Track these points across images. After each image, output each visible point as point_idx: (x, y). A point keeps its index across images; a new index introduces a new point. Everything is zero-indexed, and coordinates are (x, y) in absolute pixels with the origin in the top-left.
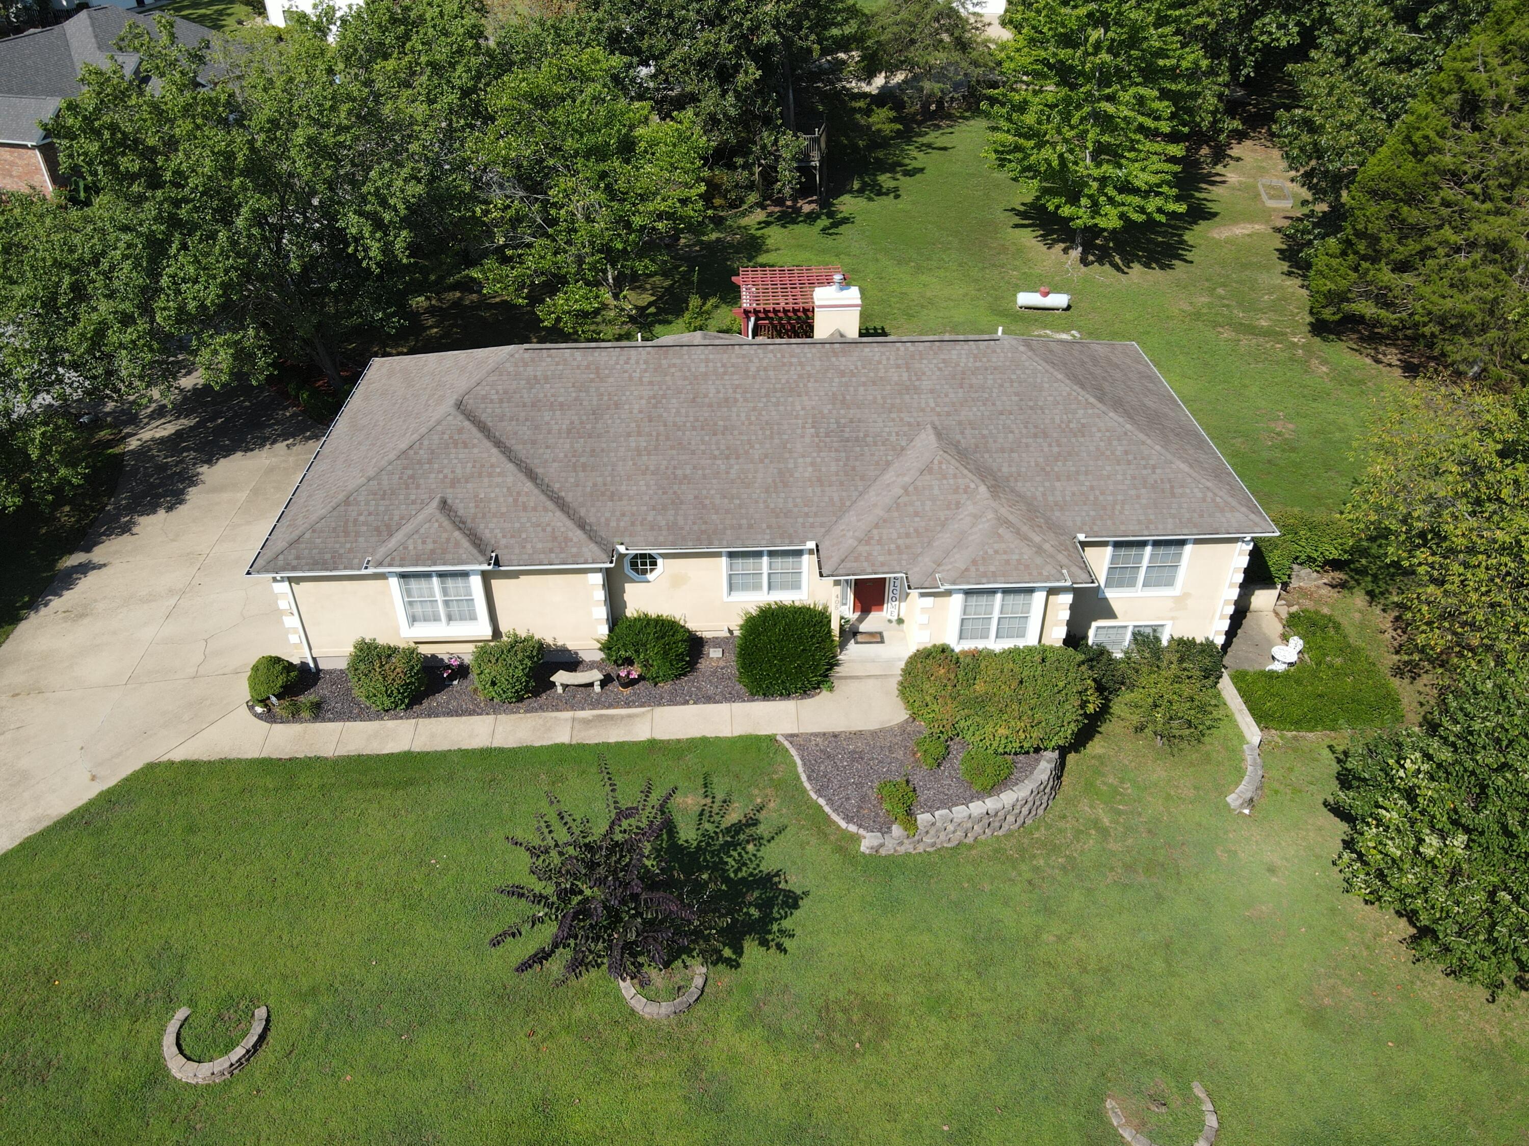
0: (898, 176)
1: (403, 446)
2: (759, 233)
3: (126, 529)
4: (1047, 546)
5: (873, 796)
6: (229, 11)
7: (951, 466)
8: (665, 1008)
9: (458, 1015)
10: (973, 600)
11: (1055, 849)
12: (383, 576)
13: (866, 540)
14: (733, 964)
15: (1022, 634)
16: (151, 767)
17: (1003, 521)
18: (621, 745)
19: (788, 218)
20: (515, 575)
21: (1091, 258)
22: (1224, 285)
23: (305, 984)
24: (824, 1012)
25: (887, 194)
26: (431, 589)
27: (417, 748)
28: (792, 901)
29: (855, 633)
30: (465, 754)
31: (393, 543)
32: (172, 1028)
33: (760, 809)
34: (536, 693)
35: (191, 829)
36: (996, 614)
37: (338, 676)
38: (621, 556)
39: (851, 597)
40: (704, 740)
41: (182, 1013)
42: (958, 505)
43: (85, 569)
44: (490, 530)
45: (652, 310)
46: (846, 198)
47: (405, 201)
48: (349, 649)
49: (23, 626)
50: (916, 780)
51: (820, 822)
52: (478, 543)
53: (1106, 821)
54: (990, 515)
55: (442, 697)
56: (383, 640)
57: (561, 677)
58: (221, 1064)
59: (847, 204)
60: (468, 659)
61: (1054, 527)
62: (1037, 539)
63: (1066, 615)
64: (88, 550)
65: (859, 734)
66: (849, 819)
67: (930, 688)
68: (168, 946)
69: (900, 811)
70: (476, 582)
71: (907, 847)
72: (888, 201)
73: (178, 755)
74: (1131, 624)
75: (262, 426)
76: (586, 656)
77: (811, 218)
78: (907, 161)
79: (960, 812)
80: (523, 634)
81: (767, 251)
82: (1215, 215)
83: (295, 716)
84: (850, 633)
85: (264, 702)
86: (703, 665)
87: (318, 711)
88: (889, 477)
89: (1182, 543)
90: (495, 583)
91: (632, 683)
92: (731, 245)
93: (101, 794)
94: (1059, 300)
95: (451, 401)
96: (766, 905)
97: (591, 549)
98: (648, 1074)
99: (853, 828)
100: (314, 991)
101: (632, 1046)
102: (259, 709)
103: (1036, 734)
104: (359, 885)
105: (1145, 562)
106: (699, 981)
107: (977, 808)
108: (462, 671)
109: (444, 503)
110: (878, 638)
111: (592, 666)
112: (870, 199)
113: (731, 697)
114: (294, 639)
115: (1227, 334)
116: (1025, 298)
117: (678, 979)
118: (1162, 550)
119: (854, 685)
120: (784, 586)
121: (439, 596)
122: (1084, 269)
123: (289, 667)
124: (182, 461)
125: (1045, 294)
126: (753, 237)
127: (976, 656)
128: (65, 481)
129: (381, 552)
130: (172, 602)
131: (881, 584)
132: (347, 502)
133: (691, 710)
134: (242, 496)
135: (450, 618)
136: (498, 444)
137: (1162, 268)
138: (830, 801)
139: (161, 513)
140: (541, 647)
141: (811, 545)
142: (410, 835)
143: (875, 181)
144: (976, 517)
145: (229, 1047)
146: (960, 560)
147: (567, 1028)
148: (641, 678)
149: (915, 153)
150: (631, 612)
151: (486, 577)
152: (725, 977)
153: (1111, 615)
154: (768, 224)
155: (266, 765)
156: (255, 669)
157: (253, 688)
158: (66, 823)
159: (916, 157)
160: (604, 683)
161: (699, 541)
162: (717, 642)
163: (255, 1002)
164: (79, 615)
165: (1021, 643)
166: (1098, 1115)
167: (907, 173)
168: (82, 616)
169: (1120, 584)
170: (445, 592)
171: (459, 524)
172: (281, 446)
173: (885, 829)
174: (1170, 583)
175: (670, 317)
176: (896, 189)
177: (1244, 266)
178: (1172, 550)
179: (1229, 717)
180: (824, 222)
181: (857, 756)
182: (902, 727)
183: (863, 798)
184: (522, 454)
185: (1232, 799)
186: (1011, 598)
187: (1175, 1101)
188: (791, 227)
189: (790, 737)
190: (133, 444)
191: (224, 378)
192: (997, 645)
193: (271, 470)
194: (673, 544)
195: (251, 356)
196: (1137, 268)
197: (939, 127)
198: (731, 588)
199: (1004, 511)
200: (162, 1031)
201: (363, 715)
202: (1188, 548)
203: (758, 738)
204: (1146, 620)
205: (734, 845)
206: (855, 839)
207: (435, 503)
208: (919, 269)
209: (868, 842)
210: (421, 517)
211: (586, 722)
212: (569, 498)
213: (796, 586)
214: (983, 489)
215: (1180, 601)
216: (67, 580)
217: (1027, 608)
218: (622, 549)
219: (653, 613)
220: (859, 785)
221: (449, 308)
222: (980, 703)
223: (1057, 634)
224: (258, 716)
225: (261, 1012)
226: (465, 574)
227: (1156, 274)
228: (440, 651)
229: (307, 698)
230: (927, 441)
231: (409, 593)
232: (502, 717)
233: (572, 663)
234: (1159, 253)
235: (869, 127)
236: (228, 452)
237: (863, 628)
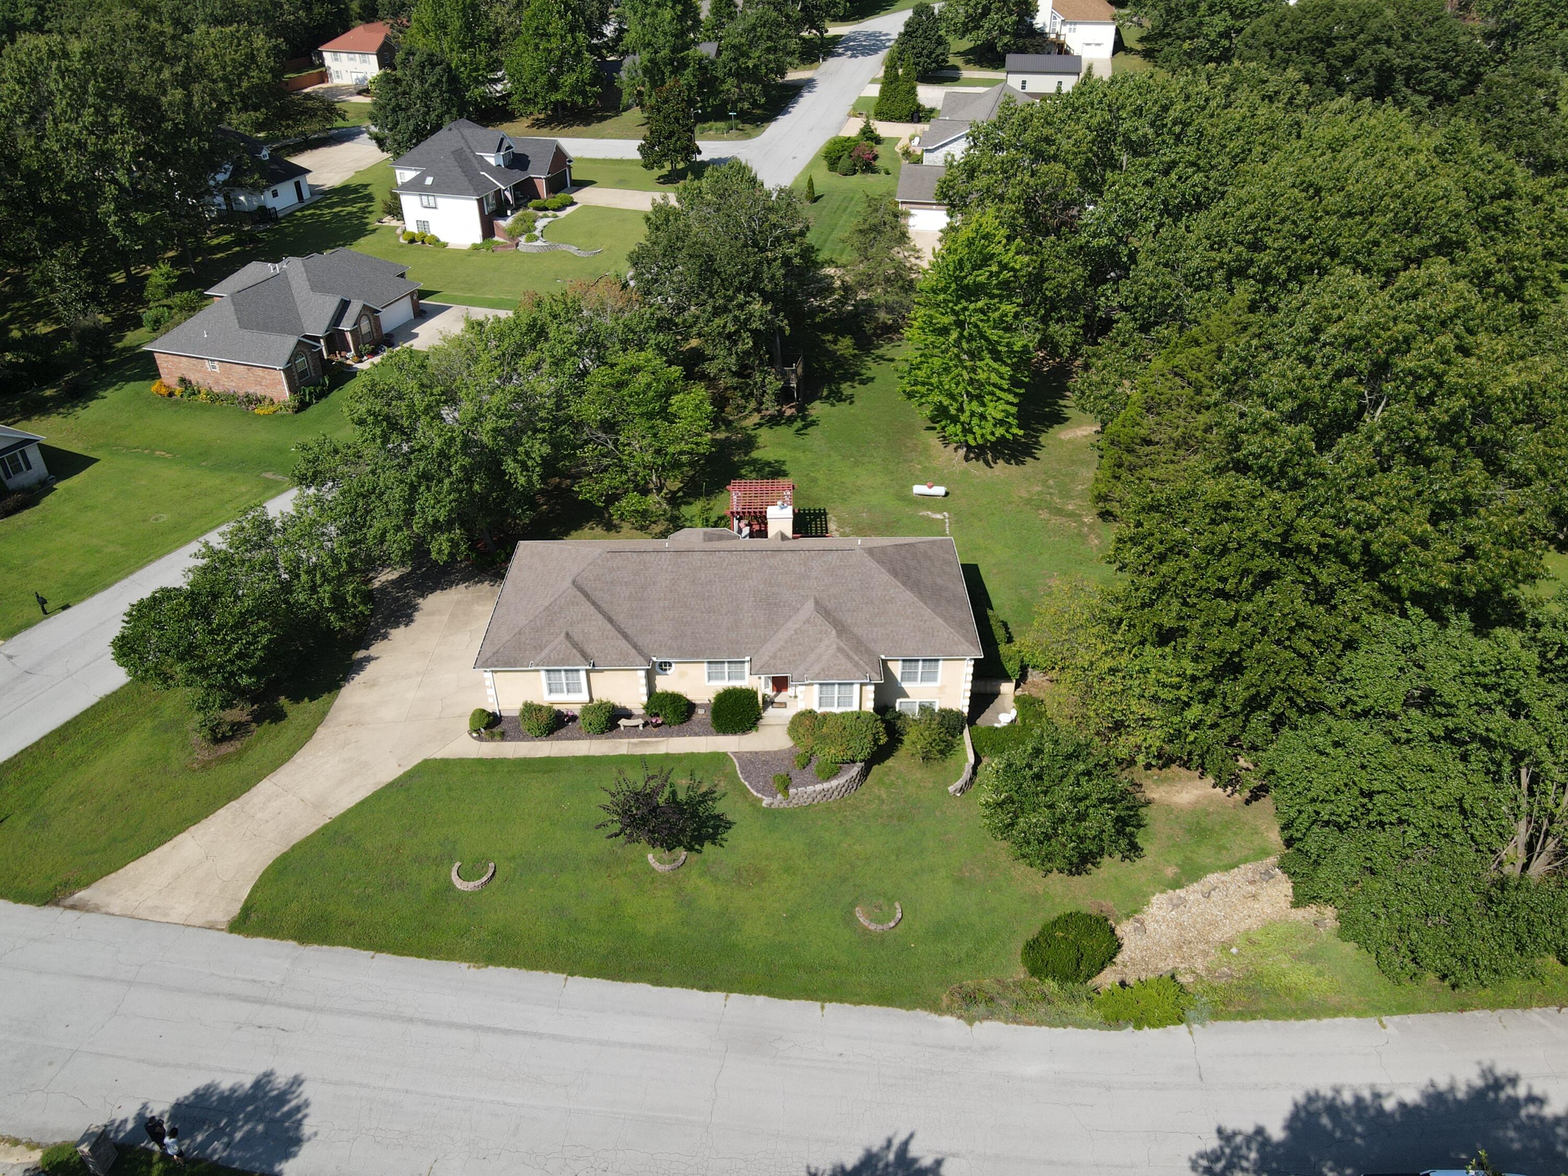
0: (856, 384)
1: (547, 604)
2: (753, 433)
3: (385, 637)
4: (861, 662)
5: (771, 781)
6: (370, 209)
7: (820, 620)
8: (668, 867)
9: (577, 868)
10: (824, 688)
11: (857, 808)
12: (538, 671)
13: (774, 657)
14: (699, 852)
15: (850, 705)
16: (426, 761)
17: (839, 649)
18: (652, 756)
19: (774, 421)
20: (602, 671)
21: (972, 455)
22: (1055, 477)
23: (510, 855)
24: (738, 872)
25: (845, 400)
26: (560, 679)
27: (552, 755)
28: (729, 825)
29: (772, 703)
30: (576, 758)
31: (543, 654)
32: (455, 869)
33: (716, 786)
34: (611, 730)
35: (450, 789)
36: (836, 695)
37: (513, 719)
38: (654, 663)
39: (771, 684)
40: (692, 754)
41: (458, 864)
42: (821, 640)
43: (368, 659)
44: (590, 649)
45: (680, 494)
46: (817, 404)
47: (541, 456)
48: (520, 706)
49: (343, 690)
50: (792, 775)
51: (745, 793)
52: (585, 656)
53: (884, 796)
54: (835, 646)
55: (563, 731)
56: (536, 702)
57: (623, 722)
58: (478, 883)
59: (817, 409)
60: (577, 713)
61: (869, 652)
62: (856, 658)
63: (872, 696)
64: (367, 649)
65: (768, 753)
66: (758, 791)
67: (801, 730)
68: (447, 839)
69: (782, 788)
70: (583, 675)
71: (784, 805)
72: (843, 406)
73: (438, 756)
74: (918, 701)
75: (449, 574)
76: (636, 712)
77: (791, 420)
78: (864, 371)
79: (810, 789)
80: (605, 700)
81: (758, 448)
82: (1067, 419)
83: (492, 738)
84: (768, 702)
85: (476, 731)
86: (694, 717)
87: (503, 736)
88: (789, 624)
89: (937, 660)
90: (591, 674)
91: (659, 725)
92: (735, 443)
93: (405, 773)
94: (940, 490)
95: (569, 580)
96: (716, 828)
97: (640, 659)
98: (659, 893)
99: (760, 796)
100: (513, 857)
101: (652, 882)
102: (475, 735)
103: (850, 753)
104: (530, 815)
105: (920, 670)
106: (683, 857)
107: (819, 787)
108: (574, 718)
109: (567, 634)
110: (784, 705)
111: (639, 716)
112: (833, 405)
113: (706, 734)
114: (491, 700)
115: (1044, 515)
116: (919, 489)
117: (674, 857)
118: (927, 664)
119: (769, 728)
120: (736, 678)
121: (564, 681)
122: (965, 464)
123: (489, 714)
124: (407, 596)
125: (930, 487)
126: (749, 436)
127: (824, 715)
128: (361, 612)
129: (538, 658)
130: (419, 679)
131: (785, 679)
132: (519, 633)
133: (687, 740)
134: (445, 618)
135: (568, 691)
136: (594, 603)
137: (1017, 464)
138: (750, 783)
139: (402, 627)
140: (614, 707)
141: (748, 658)
142: (552, 794)
143: (838, 388)
144: (828, 647)
145: (480, 878)
146: (817, 668)
147: (625, 874)
148: (663, 723)
149: (871, 364)
150: (659, 690)
151: (588, 672)
152: (694, 856)
153: (906, 696)
154: (760, 425)
155: (481, 761)
156: (473, 714)
157: (471, 724)
158: (391, 785)
159: (872, 368)
160: (644, 725)
161: (692, 656)
162: (702, 706)
163: (489, 860)
164: (372, 684)
165: (849, 709)
166: (852, 913)
167: (863, 382)
168: (374, 685)
169: (909, 680)
170: (567, 679)
171: (575, 645)
172: (462, 587)
173: (774, 796)
174: (935, 679)
175: (691, 500)
176: (852, 396)
177: (1073, 462)
178: (933, 663)
179: (964, 750)
180: (799, 424)
181: (765, 763)
182: (790, 750)
183: (766, 782)
184: (606, 609)
185: (951, 789)
186: (843, 687)
187: (886, 908)
188: (776, 428)
189: (734, 753)
190: (376, 584)
191: (445, 558)
192: (836, 710)
193: (458, 603)
194: (680, 657)
195: (458, 544)
196: (1001, 462)
197: (891, 340)
198: (709, 679)
199: (842, 644)
200: (450, 870)
201: (524, 738)
202: (941, 663)
203: (719, 753)
204: (926, 699)
205: (702, 802)
206: (761, 800)
207: (563, 635)
208: (856, 464)
209: (766, 801)
210: (556, 641)
211: (635, 744)
212: (629, 632)
213: (743, 678)
214: (834, 632)
215: (942, 689)
216: (359, 666)
217: (851, 692)
218: (654, 659)
219: (670, 690)
220: (765, 776)
221: (553, 490)
222: (824, 738)
223: (869, 706)
224: (475, 738)
225: (491, 865)
226: (578, 670)
227: (1013, 469)
228: (563, 708)
229: (497, 730)
230: (810, 604)
231: (549, 679)
232: (594, 741)
233: (629, 715)
234: (1018, 451)
235: (835, 352)
236: (432, 590)
237: (776, 700)
